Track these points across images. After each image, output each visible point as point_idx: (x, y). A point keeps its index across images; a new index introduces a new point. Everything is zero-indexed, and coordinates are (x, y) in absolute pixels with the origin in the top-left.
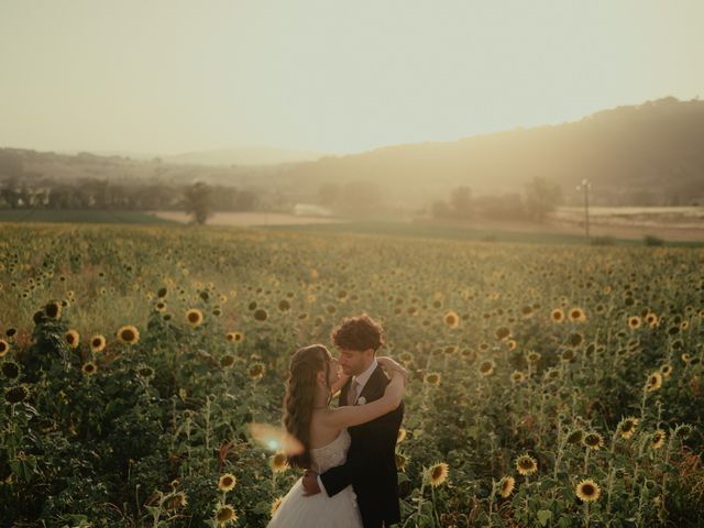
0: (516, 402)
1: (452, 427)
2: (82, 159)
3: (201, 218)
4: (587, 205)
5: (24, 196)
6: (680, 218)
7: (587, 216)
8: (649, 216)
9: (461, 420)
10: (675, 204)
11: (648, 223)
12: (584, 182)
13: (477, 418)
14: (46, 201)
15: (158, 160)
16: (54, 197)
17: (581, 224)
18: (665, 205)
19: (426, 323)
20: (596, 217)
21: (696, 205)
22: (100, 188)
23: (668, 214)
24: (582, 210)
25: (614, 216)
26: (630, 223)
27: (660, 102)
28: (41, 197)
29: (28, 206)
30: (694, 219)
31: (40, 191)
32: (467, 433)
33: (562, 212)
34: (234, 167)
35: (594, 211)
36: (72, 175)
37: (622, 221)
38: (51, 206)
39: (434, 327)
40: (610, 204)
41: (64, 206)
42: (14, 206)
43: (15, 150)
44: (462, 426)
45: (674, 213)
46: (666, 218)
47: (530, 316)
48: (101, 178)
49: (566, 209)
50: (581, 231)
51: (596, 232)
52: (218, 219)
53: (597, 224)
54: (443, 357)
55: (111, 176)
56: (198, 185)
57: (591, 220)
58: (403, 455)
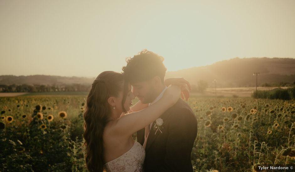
2: (74, 78)
5: (58, 88)
6: (241, 91)
12: (215, 80)
13: (204, 145)
14: (64, 90)
16: (66, 88)
17: (214, 93)
18: (237, 87)
22: (78, 86)
24: (215, 89)
25: (223, 90)
28: (62, 89)
29: (58, 91)
30: (246, 91)
31: (62, 87)
32: (200, 151)
33: (208, 90)
35: (217, 89)
36: (70, 82)
38: (65, 91)
41: (68, 91)
42: (55, 91)
47: (213, 110)
48: (79, 83)
50: (214, 95)
51: (218, 95)
55: (81, 83)
57: (217, 92)
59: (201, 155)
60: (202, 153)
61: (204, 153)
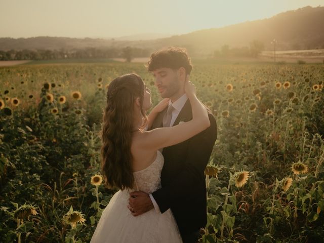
0: (267, 125)
1: (233, 138)
2: (87, 40)
3: (129, 60)
4: (275, 51)
5: (67, 54)
6: (311, 54)
7: (275, 55)
8: (298, 54)
9: (238, 134)
10: (309, 49)
11: (298, 56)
12: (274, 40)
13: (247, 134)
15: (113, 39)
16: (78, 54)
17: (272, 58)
18: (305, 49)
19: (216, 91)
20: (277, 55)
21: (317, 49)
22: (93, 50)
23: (306, 53)
24: (273, 52)
25: (284, 54)
26: (291, 57)
27: (304, 8)
28: (73, 54)
29: (68, 58)
30: (317, 54)
31: (72, 52)
32: (242, 141)
33: (264, 53)
34: (141, 41)
35: (277, 52)
36: (83, 46)
37: (288, 56)
38: (77, 57)
39: (220, 93)
40: (283, 50)
41: (81, 57)
42: (64, 58)
43: (63, 38)
44: (238, 137)
45: (309, 52)
46: (305, 54)
47: (263, 86)
48: (93, 47)
49: (266, 52)
50: (273, 60)
51: (278, 60)
52: (135, 60)
53: (278, 57)
54: (227, 104)
56: (127, 48)
57: (276, 56)
58: (217, 167)
59: (243, 146)
60: (244, 144)
61: (246, 143)
